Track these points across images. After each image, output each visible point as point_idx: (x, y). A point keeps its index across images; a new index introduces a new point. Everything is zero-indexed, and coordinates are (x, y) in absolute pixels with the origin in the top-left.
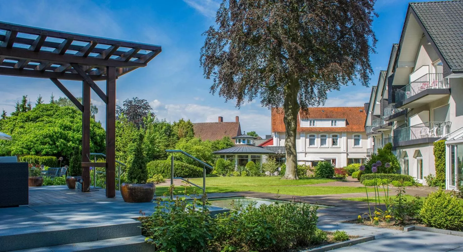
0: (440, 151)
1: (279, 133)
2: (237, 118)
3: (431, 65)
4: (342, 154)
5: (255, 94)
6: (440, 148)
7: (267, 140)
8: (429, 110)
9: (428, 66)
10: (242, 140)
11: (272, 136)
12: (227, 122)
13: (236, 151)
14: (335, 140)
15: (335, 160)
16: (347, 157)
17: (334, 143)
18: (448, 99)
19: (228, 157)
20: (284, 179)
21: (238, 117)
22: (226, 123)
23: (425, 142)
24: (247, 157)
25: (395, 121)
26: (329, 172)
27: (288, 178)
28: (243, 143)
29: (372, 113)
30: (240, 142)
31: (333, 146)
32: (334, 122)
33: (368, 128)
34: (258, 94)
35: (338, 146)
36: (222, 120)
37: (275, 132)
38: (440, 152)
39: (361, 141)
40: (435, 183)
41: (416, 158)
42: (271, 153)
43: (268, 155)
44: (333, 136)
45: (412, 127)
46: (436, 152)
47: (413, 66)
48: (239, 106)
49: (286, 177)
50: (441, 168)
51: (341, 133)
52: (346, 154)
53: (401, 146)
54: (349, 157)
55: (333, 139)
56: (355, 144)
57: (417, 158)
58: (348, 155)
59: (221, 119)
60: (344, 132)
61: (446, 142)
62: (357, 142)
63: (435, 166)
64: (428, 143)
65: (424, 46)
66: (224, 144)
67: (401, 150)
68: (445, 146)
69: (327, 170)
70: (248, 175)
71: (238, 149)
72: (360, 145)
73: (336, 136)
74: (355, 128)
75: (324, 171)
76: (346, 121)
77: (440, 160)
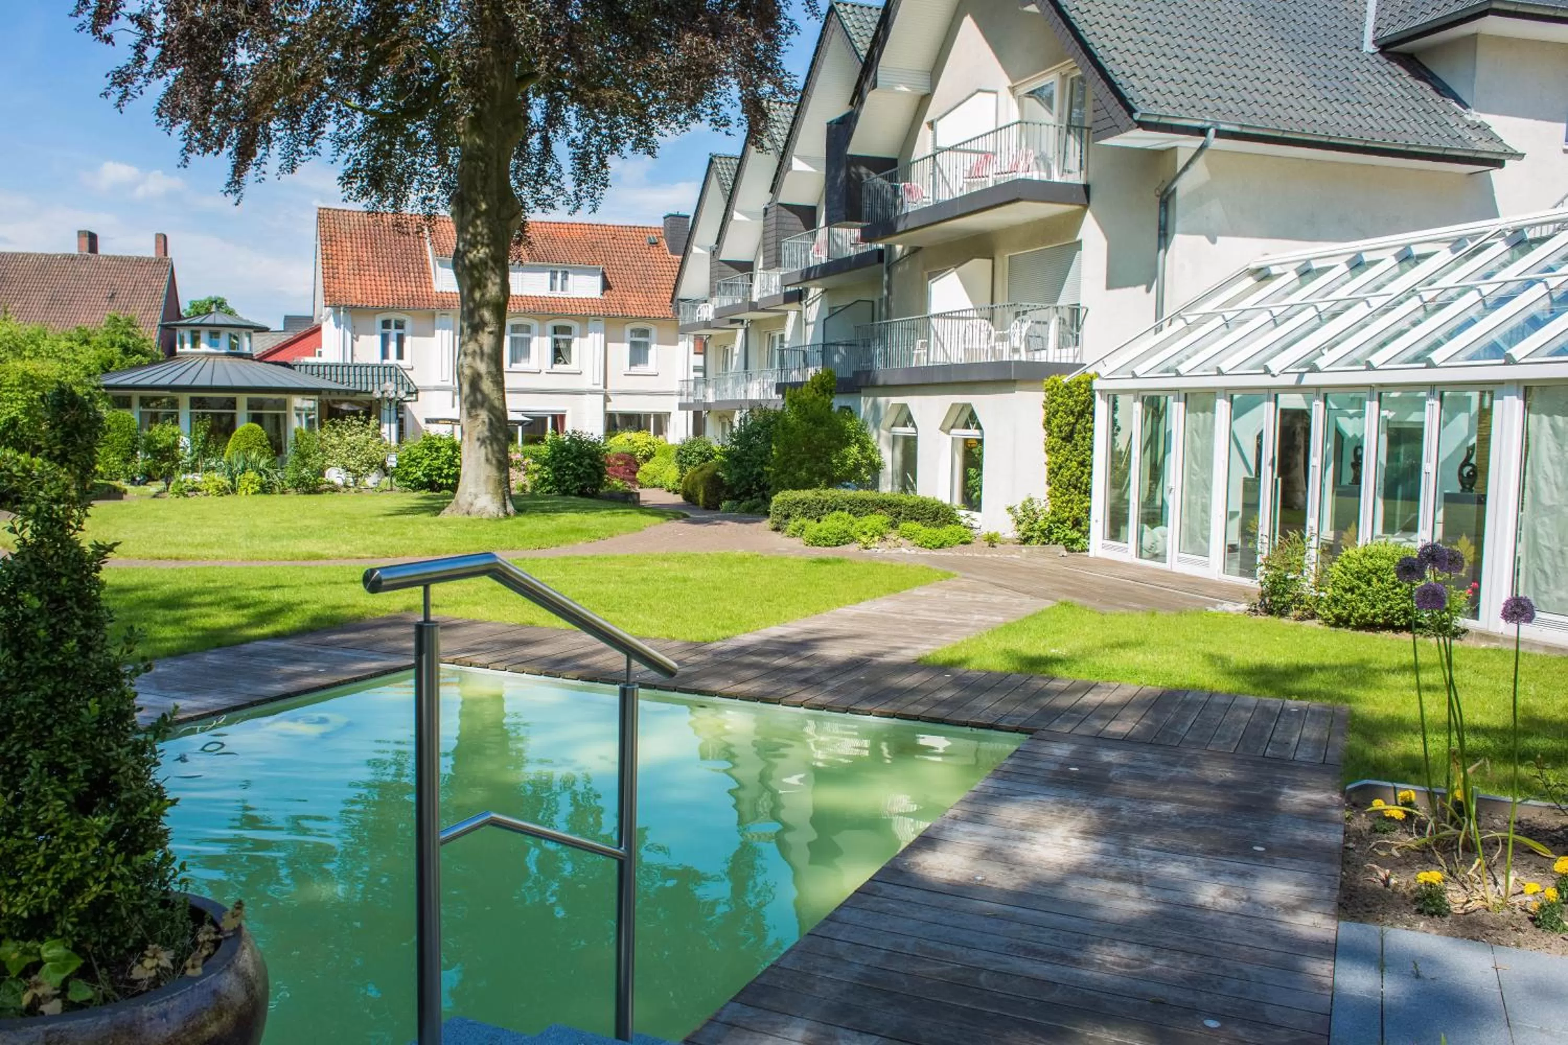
0: (1072, 413)
1: (352, 310)
2: (162, 241)
3: (1005, 94)
4: (588, 397)
5: (310, 143)
6: (1071, 403)
7: (289, 336)
8: (993, 259)
9: (994, 96)
10: (204, 335)
11: (316, 322)
12: (118, 254)
13: (185, 381)
14: (562, 345)
15: (562, 417)
16: (605, 406)
17: (559, 355)
18: (1074, 221)
19: (144, 402)
20: (459, 517)
21: (165, 238)
22: (115, 258)
23: (1006, 377)
24: (232, 404)
25: (816, 286)
26: (589, 475)
27: (474, 509)
28: (211, 346)
29: (714, 252)
30: (195, 343)
31: (555, 366)
32: (559, 275)
33: (687, 304)
34: (326, 146)
35: (572, 367)
36: (93, 248)
37: (336, 307)
38: (1072, 419)
39: (654, 350)
40: (1047, 534)
41: (948, 433)
42: (330, 391)
43: (316, 397)
44: (556, 330)
45: (938, 316)
46: (1054, 416)
47: (925, 91)
48: (236, 191)
49: (465, 507)
50: (1072, 476)
51: (584, 319)
52: (602, 397)
53: (886, 386)
54: (611, 408)
55: (556, 341)
56: (633, 363)
57: (953, 431)
58: (607, 399)
59: (92, 240)
60: (597, 317)
61: (1097, 384)
62: (638, 354)
63: (1046, 468)
64: (1015, 381)
65: (973, 17)
66: (113, 344)
67: (882, 400)
68: (1093, 396)
69: (580, 464)
70: (266, 489)
71: (193, 372)
72: (650, 367)
73: (567, 330)
74: (635, 303)
75: (568, 467)
76: (604, 275)
77: (1069, 446)
